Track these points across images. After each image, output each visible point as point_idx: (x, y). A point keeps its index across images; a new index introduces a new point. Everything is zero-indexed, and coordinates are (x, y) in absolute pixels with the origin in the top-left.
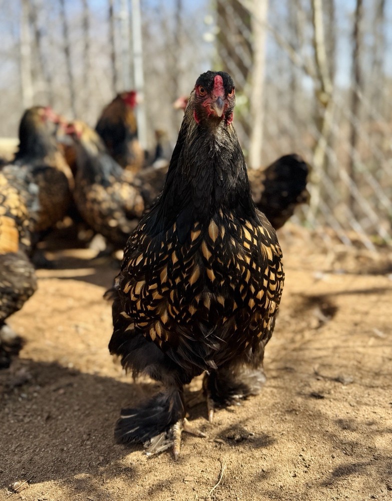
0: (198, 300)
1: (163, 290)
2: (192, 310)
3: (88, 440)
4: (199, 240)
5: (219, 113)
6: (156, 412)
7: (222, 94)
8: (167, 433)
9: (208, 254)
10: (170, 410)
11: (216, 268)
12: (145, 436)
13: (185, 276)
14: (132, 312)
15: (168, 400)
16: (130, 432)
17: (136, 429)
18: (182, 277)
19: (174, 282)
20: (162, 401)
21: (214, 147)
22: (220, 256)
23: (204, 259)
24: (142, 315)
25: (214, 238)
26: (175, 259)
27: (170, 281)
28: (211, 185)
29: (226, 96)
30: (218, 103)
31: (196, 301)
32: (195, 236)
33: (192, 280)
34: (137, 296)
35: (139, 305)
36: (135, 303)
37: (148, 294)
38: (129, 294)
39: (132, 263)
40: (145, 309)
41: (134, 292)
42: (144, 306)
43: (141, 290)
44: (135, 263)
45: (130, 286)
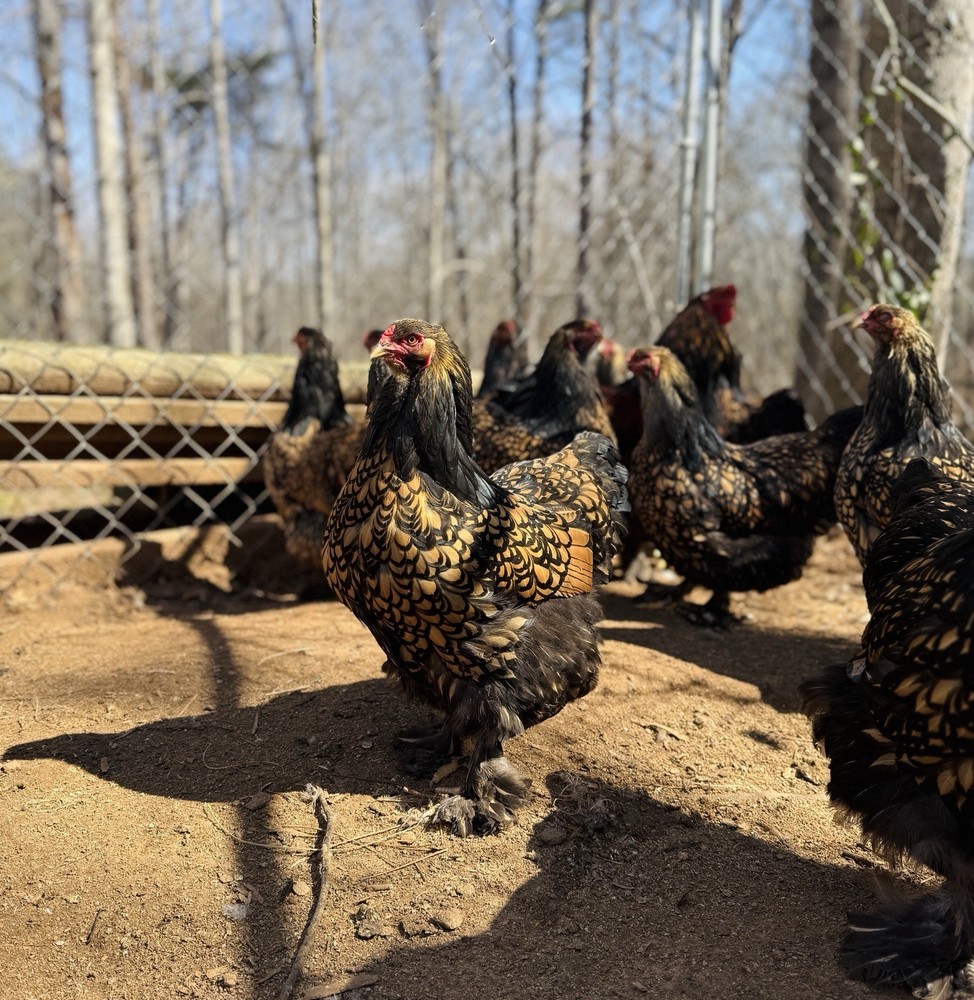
3: (785, 960)
6: (928, 931)
8: (956, 977)
10: (957, 933)
12: (914, 974)
14: (909, 732)
15: (949, 911)
16: (881, 960)
17: (893, 956)
20: (937, 911)
24: (938, 742)
34: (935, 707)
35: (934, 724)
36: (925, 718)
37: (965, 707)
38: (912, 699)
39: (926, 641)
40: (948, 733)
41: (928, 697)
42: (948, 727)
43: (949, 697)
44: (937, 644)
45: (918, 685)
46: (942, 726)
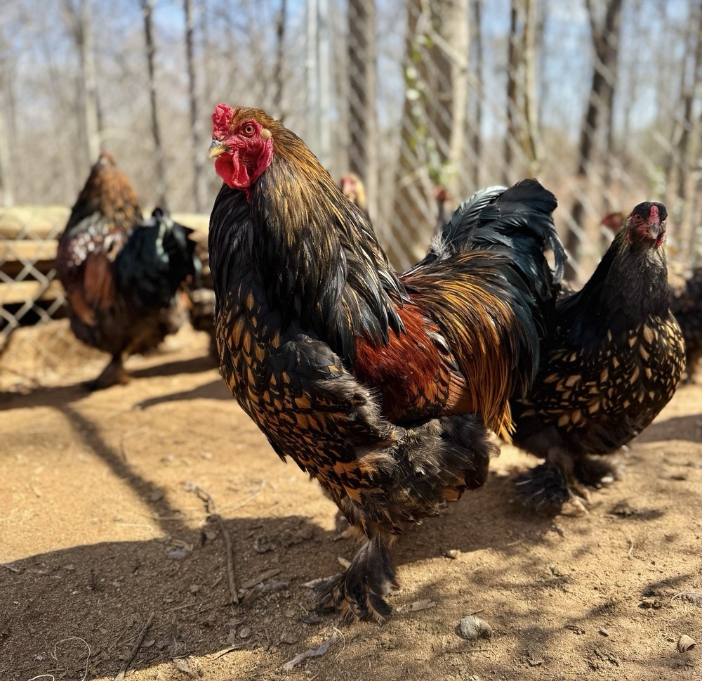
0: (634, 395)
1: (602, 388)
2: (627, 404)
4: (637, 345)
5: (655, 236)
7: (657, 220)
9: (646, 355)
11: (654, 366)
13: (626, 377)
18: (623, 378)
19: (615, 383)
21: (645, 263)
22: (657, 355)
23: (643, 360)
24: (566, 404)
25: (650, 341)
26: (616, 364)
27: (611, 382)
28: (641, 295)
29: (661, 222)
30: (654, 228)
31: (632, 397)
32: (632, 342)
33: (632, 380)
34: (568, 388)
35: (566, 396)
36: (561, 393)
37: (583, 388)
38: (554, 384)
39: (562, 357)
40: (573, 399)
41: (564, 384)
42: (573, 397)
43: (576, 384)
44: (569, 358)
45: (558, 378)
46: (570, 396)
